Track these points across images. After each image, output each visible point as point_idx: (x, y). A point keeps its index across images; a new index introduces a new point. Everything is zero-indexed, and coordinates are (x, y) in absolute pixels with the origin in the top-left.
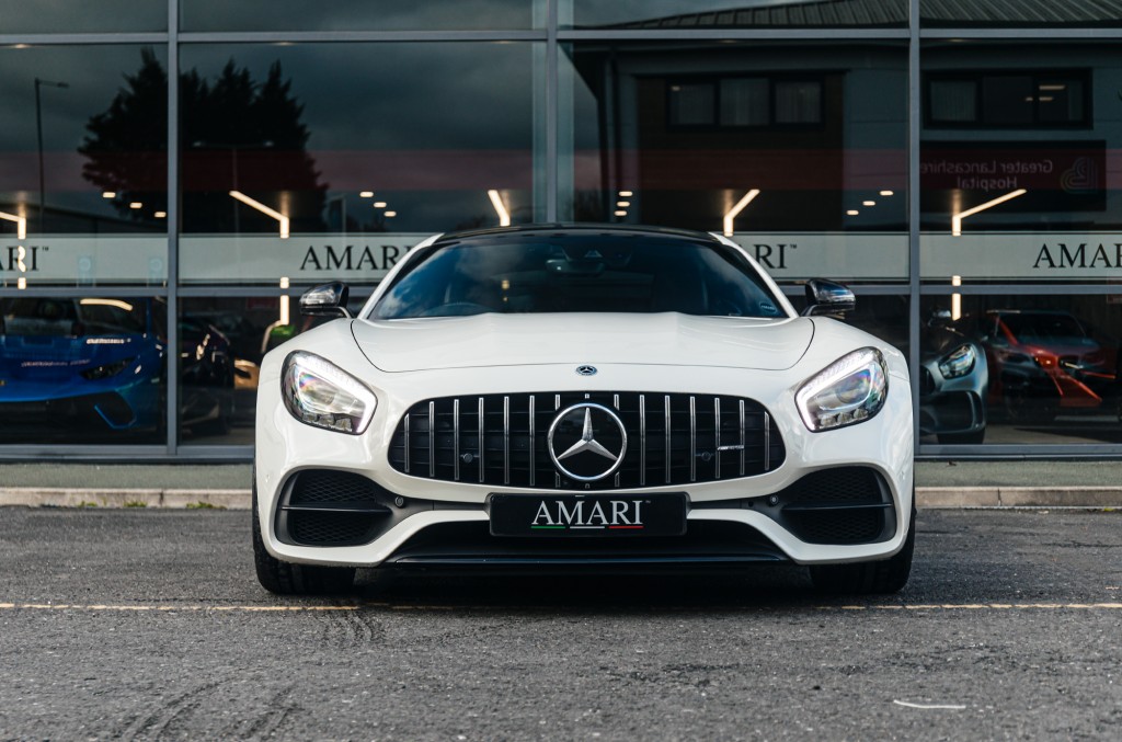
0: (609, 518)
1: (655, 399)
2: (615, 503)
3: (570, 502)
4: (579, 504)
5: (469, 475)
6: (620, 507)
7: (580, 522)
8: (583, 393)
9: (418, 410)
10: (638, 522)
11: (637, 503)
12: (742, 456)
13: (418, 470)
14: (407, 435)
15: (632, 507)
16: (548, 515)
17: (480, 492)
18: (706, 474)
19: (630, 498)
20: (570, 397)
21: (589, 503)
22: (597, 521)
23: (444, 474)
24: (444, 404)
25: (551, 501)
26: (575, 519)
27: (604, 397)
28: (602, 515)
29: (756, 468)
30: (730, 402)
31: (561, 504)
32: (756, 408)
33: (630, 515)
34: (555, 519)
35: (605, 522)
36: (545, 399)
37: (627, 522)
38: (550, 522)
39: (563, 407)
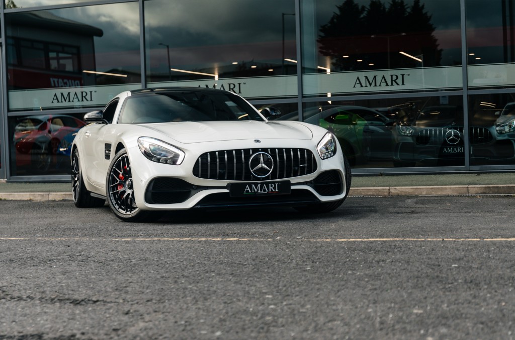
0: (268, 189)
1: (280, 150)
2: (270, 185)
3: (256, 185)
4: (259, 185)
5: (222, 177)
6: (272, 186)
7: (259, 191)
8: (259, 149)
9: (204, 156)
10: (277, 190)
11: (277, 184)
12: (306, 168)
13: (204, 176)
14: (200, 164)
15: (275, 185)
16: (249, 189)
17: (224, 183)
18: (296, 175)
19: (274, 183)
20: (255, 150)
21: (262, 184)
22: (265, 191)
23: (213, 177)
24: (213, 154)
25: (250, 185)
26: (258, 190)
27: (265, 150)
28: (266, 189)
29: (309, 172)
30: (302, 150)
31: (253, 186)
32: (309, 152)
33: (275, 188)
34: (251, 191)
35: (267, 191)
36: (247, 151)
37: (274, 190)
38: (250, 192)
39: (253, 154)
